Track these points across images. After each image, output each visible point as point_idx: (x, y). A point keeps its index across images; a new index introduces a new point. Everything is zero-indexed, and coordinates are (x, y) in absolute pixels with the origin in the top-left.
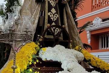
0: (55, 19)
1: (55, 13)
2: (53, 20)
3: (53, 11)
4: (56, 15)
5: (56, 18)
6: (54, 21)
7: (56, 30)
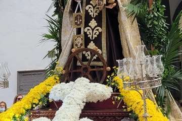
0: (95, 36)
1: (96, 27)
2: (91, 38)
6: (93, 39)
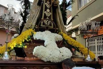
3: (48, 10)
4: (50, 13)
5: (50, 15)
7: (49, 22)
